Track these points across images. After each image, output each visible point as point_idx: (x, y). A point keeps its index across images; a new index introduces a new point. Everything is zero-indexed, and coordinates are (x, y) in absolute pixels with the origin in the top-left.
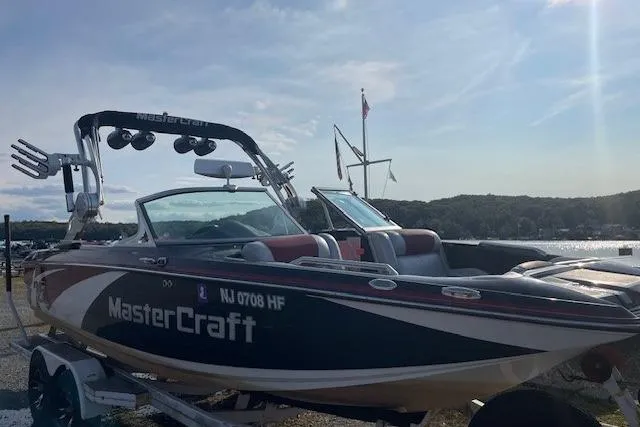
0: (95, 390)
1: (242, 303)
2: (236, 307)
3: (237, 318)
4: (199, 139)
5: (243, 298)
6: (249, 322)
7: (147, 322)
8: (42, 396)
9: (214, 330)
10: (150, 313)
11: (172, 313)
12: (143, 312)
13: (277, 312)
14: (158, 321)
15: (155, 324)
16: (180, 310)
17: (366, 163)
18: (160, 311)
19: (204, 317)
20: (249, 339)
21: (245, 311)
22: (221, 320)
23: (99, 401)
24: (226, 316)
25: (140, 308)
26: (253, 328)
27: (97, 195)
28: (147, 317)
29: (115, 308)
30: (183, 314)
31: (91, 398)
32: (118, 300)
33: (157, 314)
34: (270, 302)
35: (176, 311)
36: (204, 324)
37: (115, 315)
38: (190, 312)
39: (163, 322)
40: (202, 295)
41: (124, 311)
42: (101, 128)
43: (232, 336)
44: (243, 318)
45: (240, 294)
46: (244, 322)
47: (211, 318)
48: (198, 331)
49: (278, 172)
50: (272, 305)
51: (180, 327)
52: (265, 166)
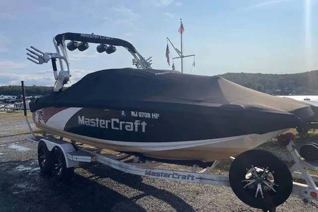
0: (73, 155)
1: (140, 116)
2: (138, 118)
3: (138, 122)
4: (108, 45)
5: (141, 114)
6: (144, 124)
7: (97, 126)
8: (45, 160)
9: (128, 128)
10: (99, 122)
11: (109, 121)
12: (96, 122)
13: (156, 119)
14: (103, 125)
15: (101, 127)
16: (113, 120)
17: (182, 57)
18: (104, 121)
19: (124, 122)
20: (144, 131)
21: (142, 119)
22: (132, 123)
23: (75, 160)
24: (134, 122)
25: (94, 120)
26: (146, 126)
27: (68, 72)
28: (97, 123)
29: (82, 120)
30: (114, 122)
31: (71, 159)
32: (83, 117)
33: (102, 122)
34: (153, 115)
35: (111, 120)
36: (124, 125)
37: (82, 124)
38: (117, 120)
39: (105, 125)
40: (123, 114)
41: (86, 121)
42: (66, 41)
43: (136, 130)
44: (141, 122)
45: (140, 113)
46: (142, 124)
47: (127, 123)
48: (121, 129)
49: (145, 61)
50: (154, 117)
51: (113, 128)
52: (139, 59)
